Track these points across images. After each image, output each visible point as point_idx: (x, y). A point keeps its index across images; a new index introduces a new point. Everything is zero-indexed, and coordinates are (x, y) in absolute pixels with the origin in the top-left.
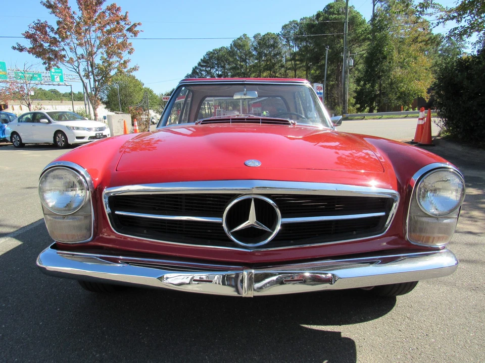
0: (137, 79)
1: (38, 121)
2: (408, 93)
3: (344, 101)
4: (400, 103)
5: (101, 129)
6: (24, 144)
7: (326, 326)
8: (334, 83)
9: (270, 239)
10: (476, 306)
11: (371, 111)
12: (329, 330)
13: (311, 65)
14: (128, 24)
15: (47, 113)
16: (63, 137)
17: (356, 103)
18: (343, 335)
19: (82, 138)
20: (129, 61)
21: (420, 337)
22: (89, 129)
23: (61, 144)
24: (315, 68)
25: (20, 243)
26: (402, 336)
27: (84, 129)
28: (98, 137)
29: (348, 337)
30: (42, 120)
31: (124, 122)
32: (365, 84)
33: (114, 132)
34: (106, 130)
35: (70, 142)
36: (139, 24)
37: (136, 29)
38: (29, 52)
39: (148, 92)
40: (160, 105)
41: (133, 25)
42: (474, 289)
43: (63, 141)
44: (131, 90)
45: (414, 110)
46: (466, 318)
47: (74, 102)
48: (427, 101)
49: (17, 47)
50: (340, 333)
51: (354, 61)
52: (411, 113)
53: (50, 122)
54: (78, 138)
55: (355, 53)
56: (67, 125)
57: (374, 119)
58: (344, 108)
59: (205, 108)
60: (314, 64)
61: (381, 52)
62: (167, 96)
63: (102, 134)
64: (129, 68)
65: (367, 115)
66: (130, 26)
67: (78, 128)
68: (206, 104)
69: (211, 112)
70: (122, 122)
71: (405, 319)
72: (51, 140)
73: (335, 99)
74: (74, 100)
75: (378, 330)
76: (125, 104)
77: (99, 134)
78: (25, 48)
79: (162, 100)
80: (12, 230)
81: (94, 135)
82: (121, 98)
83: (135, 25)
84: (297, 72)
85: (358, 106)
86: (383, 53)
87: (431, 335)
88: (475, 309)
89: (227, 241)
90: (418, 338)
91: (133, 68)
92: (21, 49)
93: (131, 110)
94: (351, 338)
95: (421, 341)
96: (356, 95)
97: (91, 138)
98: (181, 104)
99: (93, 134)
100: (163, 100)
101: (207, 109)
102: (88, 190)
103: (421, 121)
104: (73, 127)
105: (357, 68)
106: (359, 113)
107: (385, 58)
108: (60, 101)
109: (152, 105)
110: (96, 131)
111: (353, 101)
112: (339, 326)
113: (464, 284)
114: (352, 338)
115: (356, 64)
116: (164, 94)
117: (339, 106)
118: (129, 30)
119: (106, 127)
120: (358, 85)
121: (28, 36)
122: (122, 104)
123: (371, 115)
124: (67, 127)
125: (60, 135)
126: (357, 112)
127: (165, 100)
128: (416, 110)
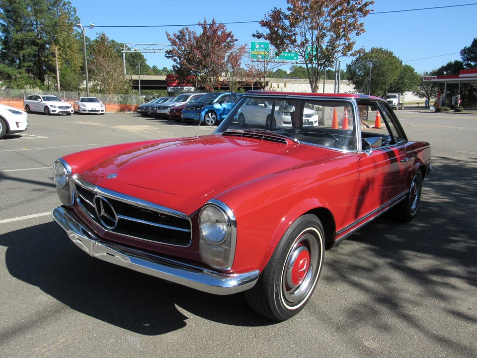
0: (395, 56)
5: (309, 116)
6: (247, 124)
14: (359, 4)
20: (354, 43)
33: (325, 118)
34: (313, 117)
36: (371, 3)
37: (367, 8)
38: (266, 38)
39: (409, 70)
40: (421, 85)
41: (364, 5)
44: (385, 69)
49: (256, 34)
62: (432, 75)
63: (308, 120)
64: (353, 51)
66: (361, 5)
77: (305, 120)
78: (263, 35)
83: (366, 5)
91: (358, 51)
92: (259, 36)
98: (444, 84)
100: (424, 81)
109: (411, 86)
116: (429, 73)
118: (360, 10)
119: (314, 114)
121: (264, 24)
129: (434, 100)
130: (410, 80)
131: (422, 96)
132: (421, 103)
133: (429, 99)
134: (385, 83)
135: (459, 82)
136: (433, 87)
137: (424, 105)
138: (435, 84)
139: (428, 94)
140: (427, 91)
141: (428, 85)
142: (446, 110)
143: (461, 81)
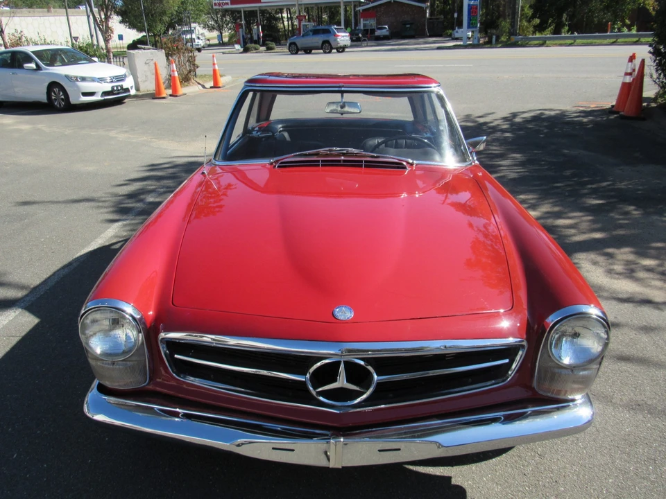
1: (21, 67)
3: (514, 13)
4: (609, 15)
5: (121, 78)
7: (434, 468)
9: (359, 400)
10: (629, 435)
11: (557, 31)
12: (438, 474)
15: (33, 52)
16: (61, 93)
17: (533, 17)
18: (454, 482)
19: (92, 94)
21: (547, 485)
22: (101, 80)
23: (60, 105)
25: (36, 321)
26: (525, 483)
27: (93, 80)
28: (116, 92)
29: (459, 484)
30: (27, 65)
31: (155, 64)
33: (139, 80)
34: (127, 79)
35: (73, 101)
40: (209, 13)
42: (634, 407)
43: (62, 99)
45: (630, 30)
46: (611, 456)
47: (69, 10)
48: (653, 14)
50: (450, 478)
52: (624, 36)
53: (39, 68)
54: (85, 94)
56: (67, 73)
57: (561, 45)
58: (513, 24)
59: (282, 18)
63: (121, 86)
65: (550, 39)
67: (83, 79)
68: (285, 12)
69: (293, 25)
70: (152, 64)
71: (535, 456)
72: (43, 98)
73: (498, 7)
74: (69, 8)
75: (498, 474)
76: (152, 15)
77: (117, 87)
79: (212, 7)
80: (19, 294)
81: (110, 89)
82: (146, 5)
85: (537, 21)
87: (561, 482)
88: (626, 440)
89: (311, 400)
90: (544, 486)
93: (165, 44)
94: (463, 486)
95: (547, 490)
97: (105, 93)
98: (241, 11)
99: (108, 87)
100: (214, 7)
101: (285, 20)
102: (140, 332)
103: (628, 77)
104: (77, 77)
106: (538, 35)
108: (46, 10)
109: (197, 15)
110: (112, 82)
111: (529, 12)
112: (450, 468)
113: (624, 398)
114: (465, 485)
117: (505, 19)
119: (127, 74)
122: (147, 16)
123: (557, 38)
124: (67, 76)
125: (56, 90)
126: (534, 33)
127: (217, 7)
128: (634, 32)
129: (227, 34)
130: (195, 7)
131: (211, 29)
132: (213, 38)
133: (221, 33)
134: (164, 13)
135: (257, 9)
136: (223, 16)
137: (216, 41)
138: (225, 12)
139: (219, 26)
140: (216, 22)
141: (217, 14)
142: (256, 49)
143: (260, 7)
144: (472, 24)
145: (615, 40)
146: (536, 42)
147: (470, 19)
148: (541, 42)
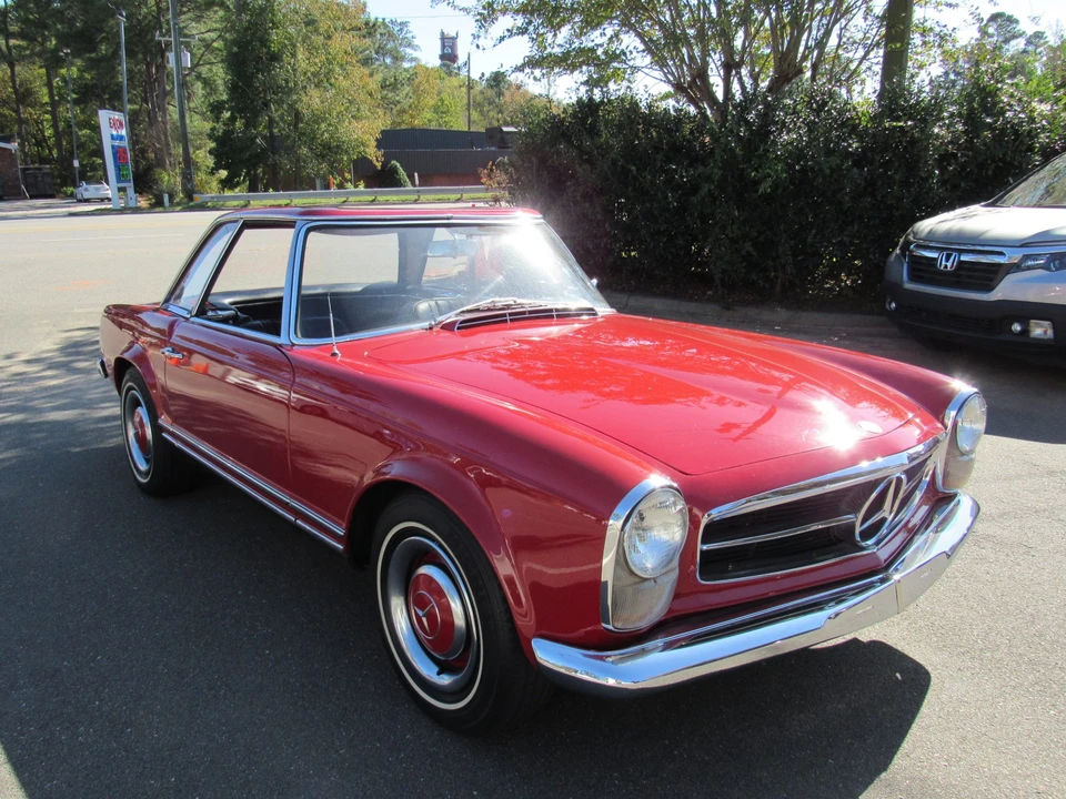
2: (338, 147)
8: (136, 107)
11: (254, 188)
13: (67, 54)
17: (218, 167)
24: (79, 62)
32: (233, 119)
45: (356, 186)
48: (379, 165)
51: (192, 54)
52: (353, 194)
55: (192, 36)
60: (76, 54)
61: (264, 42)
65: (253, 198)
84: (17, 68)
85: (223, 173)
86: (269, 47)
96: (213, 145)
105: (200, 74)
106: (227, 193)
107: (275, 57)
111: (211, 162)
115: (198, 65)
120: (217, 119)
126: (224, 190)
128: (361, 187)
144: (123, 175)
145: (344, 199)
146: (235, 203)
147: (118, 169)
148: (242, 202)
